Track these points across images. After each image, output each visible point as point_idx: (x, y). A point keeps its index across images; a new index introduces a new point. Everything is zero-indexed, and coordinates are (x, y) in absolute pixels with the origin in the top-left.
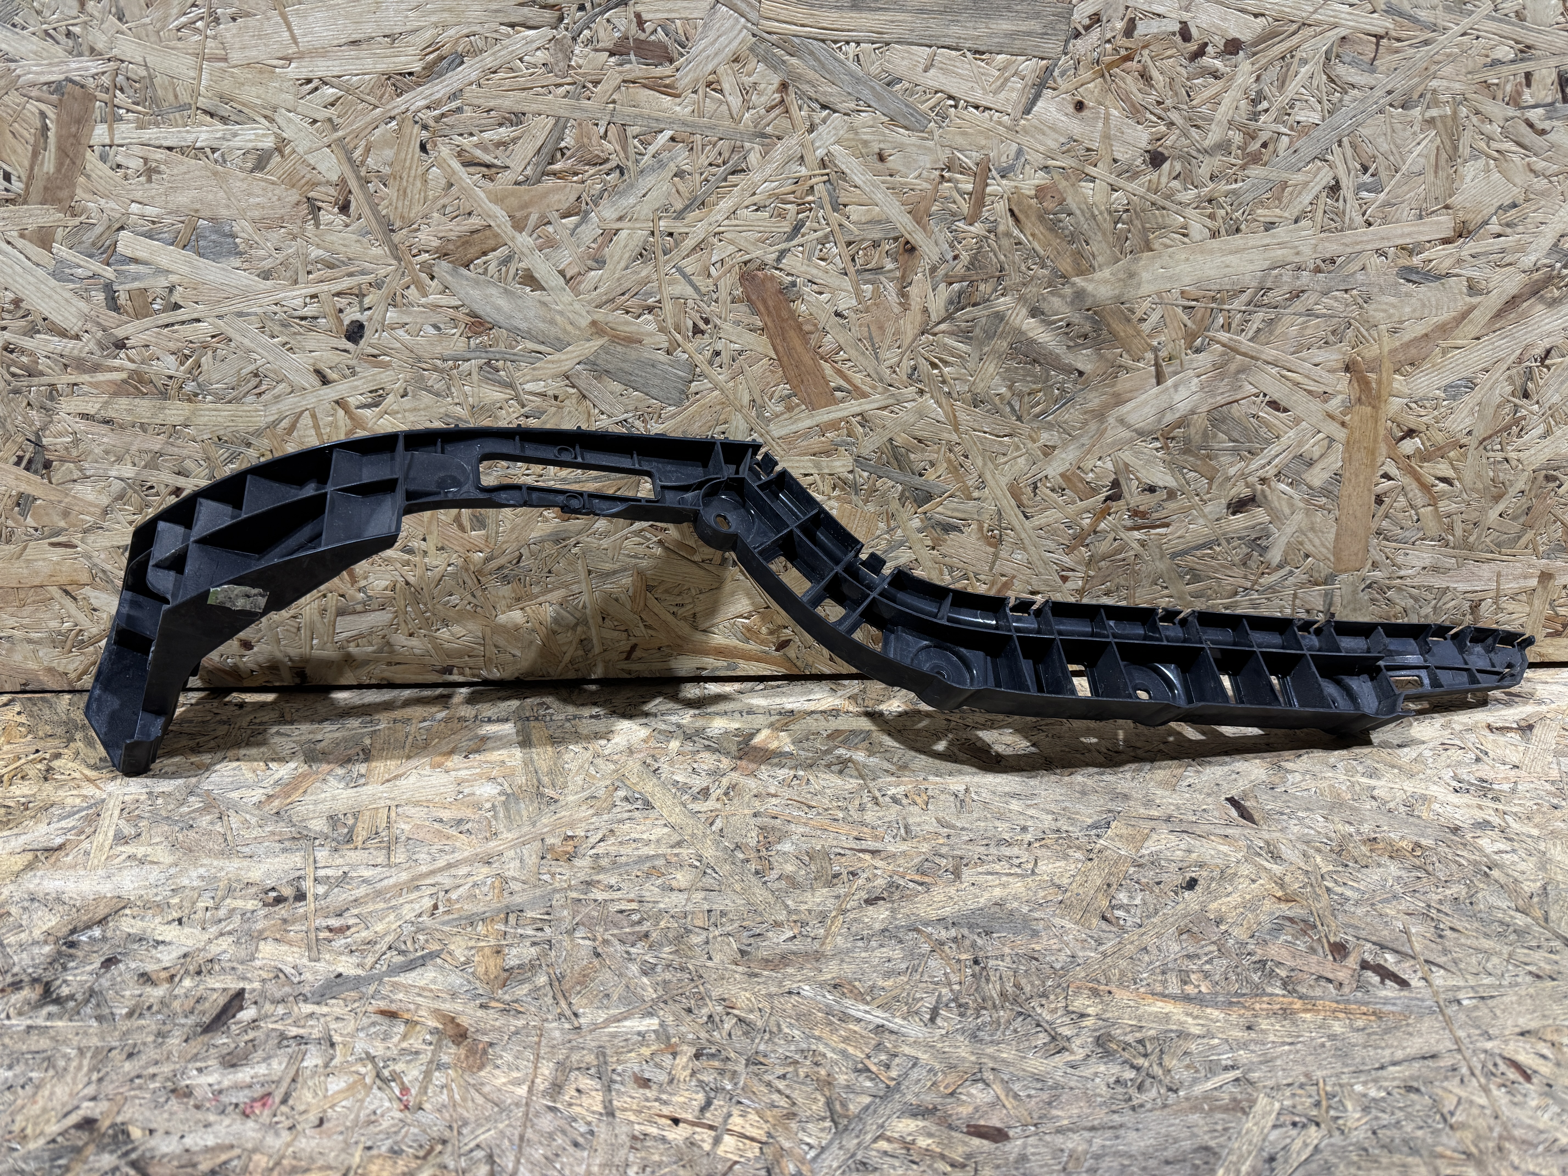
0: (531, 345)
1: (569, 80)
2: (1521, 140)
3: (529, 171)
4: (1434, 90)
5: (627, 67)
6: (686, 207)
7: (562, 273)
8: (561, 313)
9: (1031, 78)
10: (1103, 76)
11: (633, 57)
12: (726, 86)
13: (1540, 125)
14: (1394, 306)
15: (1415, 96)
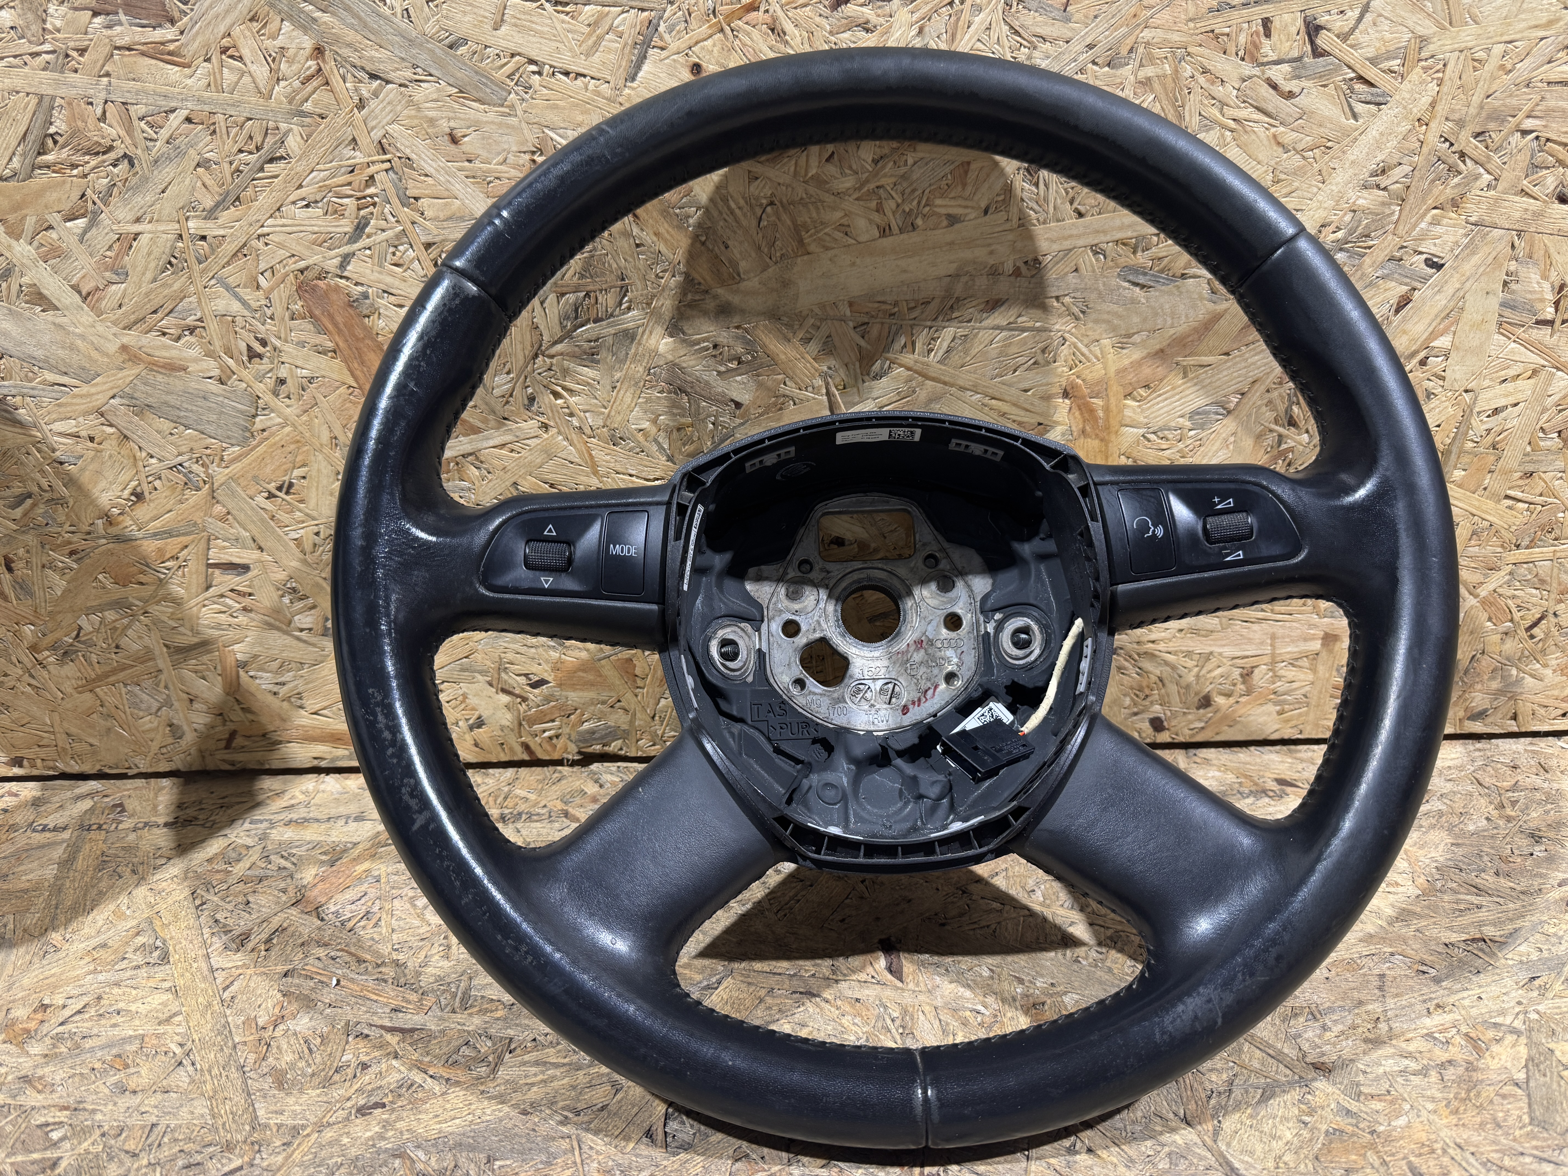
0: (51, 377)
1: (47, 47)
2: (1263, 105)
3: (16, 163)
4: (1148, 43)
5: (118, 29)
6: (217, 205)
7: (76, 288)
8: (82, 337)
9: (630, 35)
10: (722, 30)
11: (123, 17)
12: (246, 52)
13: (1286, 86)
14: (1120, 317)
15: (1124, 51)
